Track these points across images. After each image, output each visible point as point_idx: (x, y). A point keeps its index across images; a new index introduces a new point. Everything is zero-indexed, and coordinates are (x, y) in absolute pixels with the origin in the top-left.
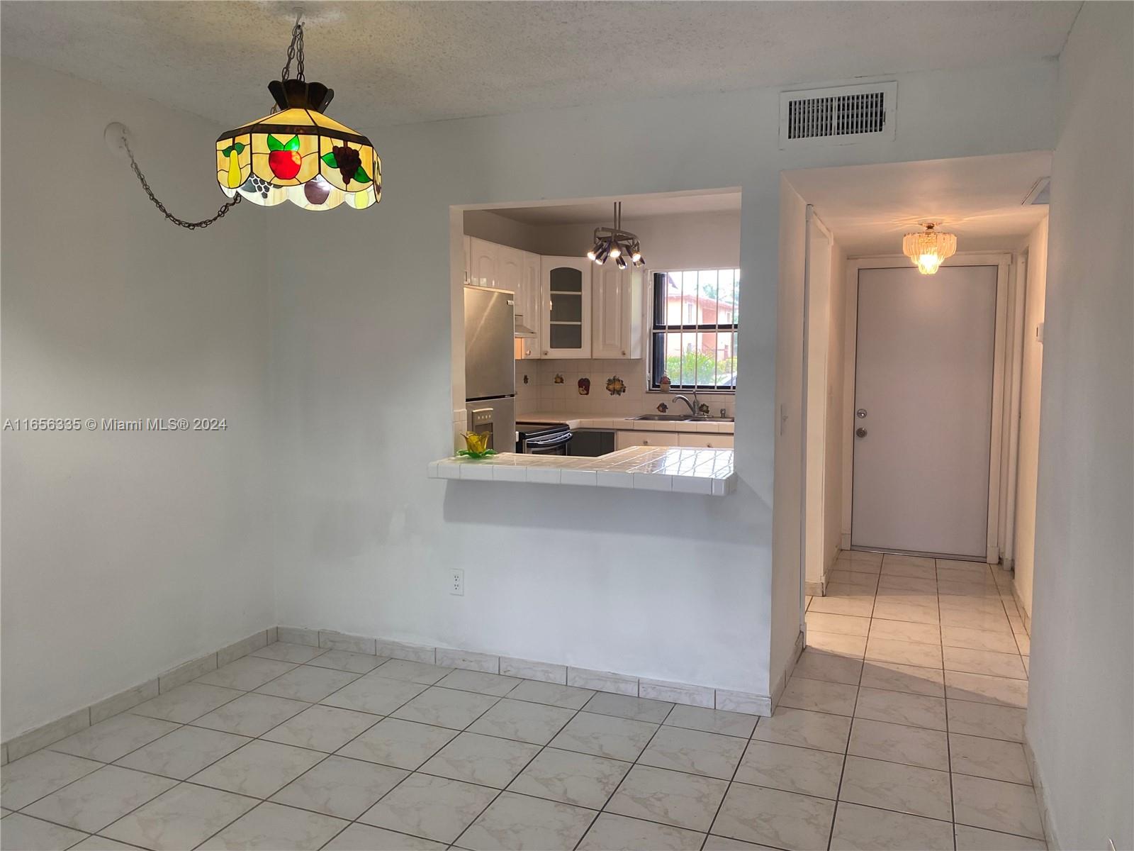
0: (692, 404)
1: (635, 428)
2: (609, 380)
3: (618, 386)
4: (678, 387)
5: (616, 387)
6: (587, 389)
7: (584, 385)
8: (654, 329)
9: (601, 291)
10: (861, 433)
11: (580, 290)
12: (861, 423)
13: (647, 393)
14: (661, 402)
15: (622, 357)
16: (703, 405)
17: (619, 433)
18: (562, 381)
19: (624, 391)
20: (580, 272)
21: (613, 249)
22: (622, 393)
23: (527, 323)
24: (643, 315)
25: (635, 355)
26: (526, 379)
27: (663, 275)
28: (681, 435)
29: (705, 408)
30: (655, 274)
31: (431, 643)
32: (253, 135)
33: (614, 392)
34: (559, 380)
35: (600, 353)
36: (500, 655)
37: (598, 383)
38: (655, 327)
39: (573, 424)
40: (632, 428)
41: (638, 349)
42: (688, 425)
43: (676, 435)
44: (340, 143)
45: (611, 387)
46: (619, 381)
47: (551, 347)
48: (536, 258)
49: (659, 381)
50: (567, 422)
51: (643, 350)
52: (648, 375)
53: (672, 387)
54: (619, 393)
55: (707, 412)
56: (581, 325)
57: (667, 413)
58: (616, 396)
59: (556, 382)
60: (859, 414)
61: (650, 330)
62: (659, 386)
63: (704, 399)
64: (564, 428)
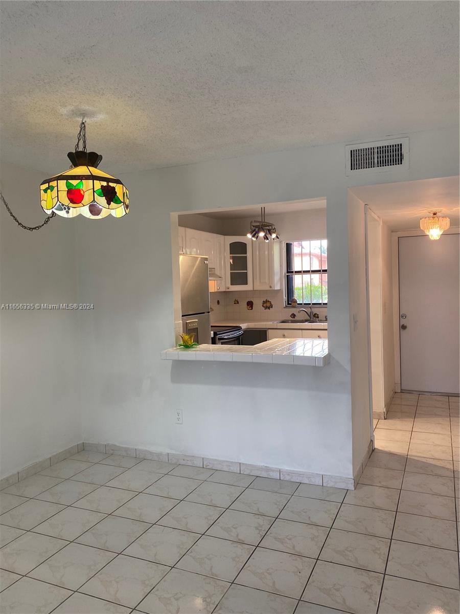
0: (309, 314)
1: (278, 328)
2: (264, 301)
3: (268, 305)
4: (301, 304)
5: (267, 305)
6: (252, 307)
7: (250, 304)
8: (287, 273)
9: (257, 253)
10: (404, 327)
11: (246, 254)
12: (404, 322)
13: (285, 308)
14: (292, 313)
15: (269, 289)
16: (316, 314)
17: (270, 331)
18: (238, 303)
19: (272, 307)
20: (246, 244)
21: (261, 231)
22: (271, 309)
23: (218, 272)
24: (281, 266)
25: (277, 287)
26: (218, 302)
27: (291, 244)
28: (303, 331)
29: (316, 316)
30: (287, 244)
31: (166, 451)
32: (58, 181)
33: (266, 308)
34: (236, 302)
35: (257, 288)
36: (203, 457)
37: (258, 304)
38: (288, 272)
39: (244, 326)
40: (276, 327)
41: (279, 284)
42: (307, 325)
43: (300, 331)
44: (105, 184)
45: (265, 305)
46: (269, 301)
47: (231, 285)
48: (221, 237)
49: (291, 301)
50: (241, 325)
51: (281, 285)
52: (285, 298)
53: (298, 304)
54: (269, 308)
55: (318, 317)
56: (247, 273)
57: (296, 318)
58: (267, 310)
59: (235, 303)
60: (402, 316)
61: (285, 274)
62: (291, 304)
63: (316, 310)
64: (239, 328)
